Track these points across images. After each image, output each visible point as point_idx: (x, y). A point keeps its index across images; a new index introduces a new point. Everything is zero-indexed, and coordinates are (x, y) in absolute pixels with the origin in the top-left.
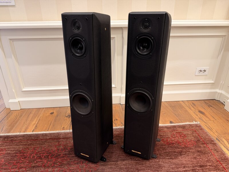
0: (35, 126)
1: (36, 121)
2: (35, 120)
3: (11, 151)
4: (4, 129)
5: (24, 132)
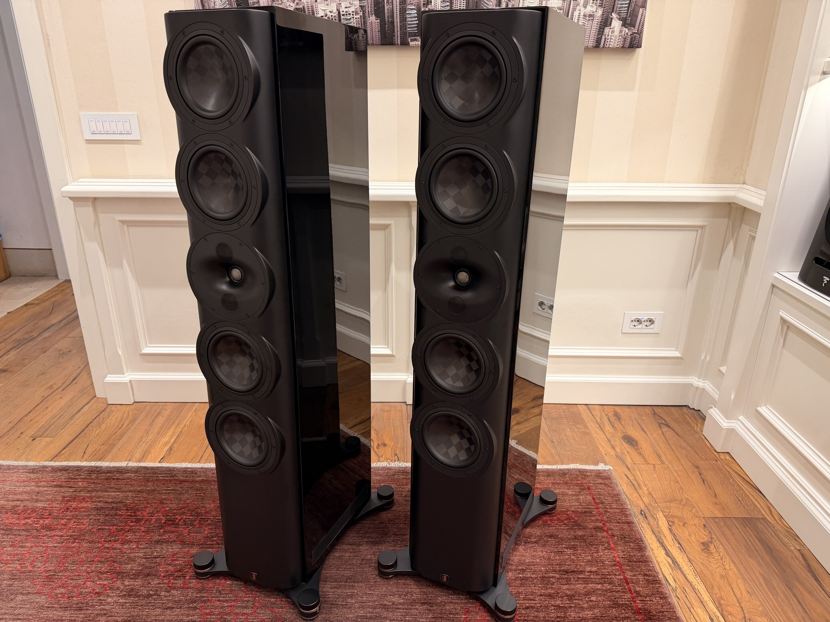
0: (167, 447)
1: (171, 437)
2: (170, 433)
3: (106, 502)
4: (90, 450)
5: (140, 461)
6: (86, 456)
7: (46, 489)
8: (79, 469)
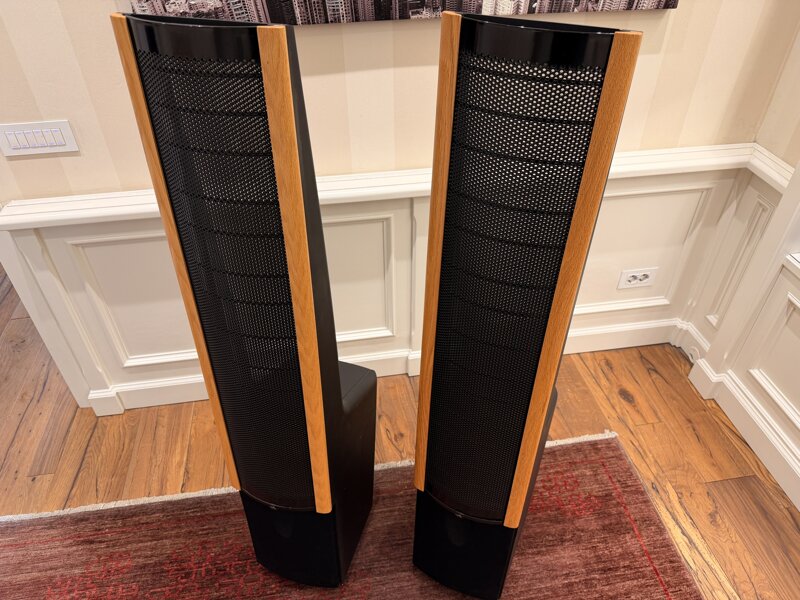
0: (182, 470)
1: (182, 454)
2: (178, 451)
3: (146, 557)
5: (161, 494)
6: (101, 495)
7: (75, 548)
8: (100, 515)
